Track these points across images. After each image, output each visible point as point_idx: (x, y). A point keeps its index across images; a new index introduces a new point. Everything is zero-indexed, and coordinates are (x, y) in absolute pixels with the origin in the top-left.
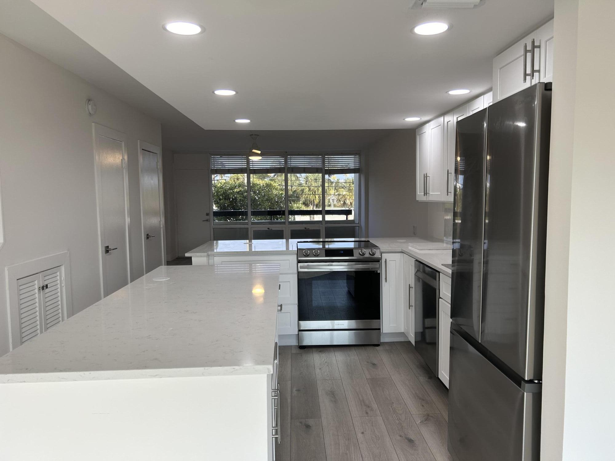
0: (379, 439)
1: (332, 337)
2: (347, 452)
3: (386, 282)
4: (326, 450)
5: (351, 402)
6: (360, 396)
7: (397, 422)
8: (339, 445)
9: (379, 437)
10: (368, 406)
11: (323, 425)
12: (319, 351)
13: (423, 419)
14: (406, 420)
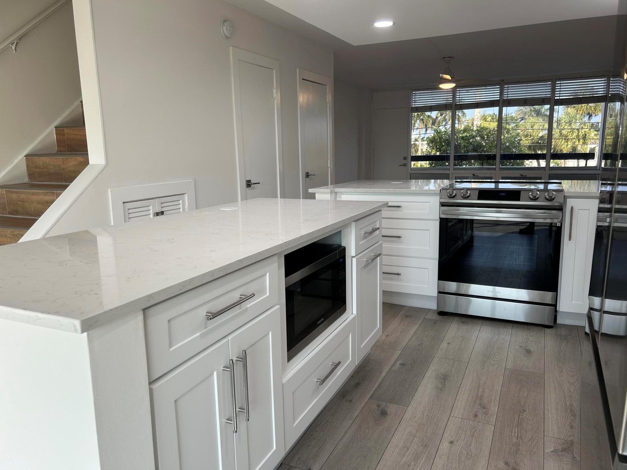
0: (470, 459)
1: (493, 308)
2: (413, 463)
3: (570, 239)
4: (386, 452)
5: (464, 395)
6: (481, 390)
7: (514, 440)
8: (408, 449)
9: (473, 455)
10: (484, 406)
11: (404, 417)
12: (461, 322)
13: (560, 447)
14: (530, 442)
